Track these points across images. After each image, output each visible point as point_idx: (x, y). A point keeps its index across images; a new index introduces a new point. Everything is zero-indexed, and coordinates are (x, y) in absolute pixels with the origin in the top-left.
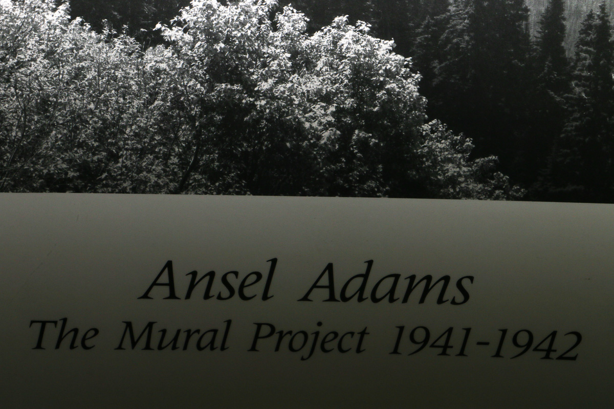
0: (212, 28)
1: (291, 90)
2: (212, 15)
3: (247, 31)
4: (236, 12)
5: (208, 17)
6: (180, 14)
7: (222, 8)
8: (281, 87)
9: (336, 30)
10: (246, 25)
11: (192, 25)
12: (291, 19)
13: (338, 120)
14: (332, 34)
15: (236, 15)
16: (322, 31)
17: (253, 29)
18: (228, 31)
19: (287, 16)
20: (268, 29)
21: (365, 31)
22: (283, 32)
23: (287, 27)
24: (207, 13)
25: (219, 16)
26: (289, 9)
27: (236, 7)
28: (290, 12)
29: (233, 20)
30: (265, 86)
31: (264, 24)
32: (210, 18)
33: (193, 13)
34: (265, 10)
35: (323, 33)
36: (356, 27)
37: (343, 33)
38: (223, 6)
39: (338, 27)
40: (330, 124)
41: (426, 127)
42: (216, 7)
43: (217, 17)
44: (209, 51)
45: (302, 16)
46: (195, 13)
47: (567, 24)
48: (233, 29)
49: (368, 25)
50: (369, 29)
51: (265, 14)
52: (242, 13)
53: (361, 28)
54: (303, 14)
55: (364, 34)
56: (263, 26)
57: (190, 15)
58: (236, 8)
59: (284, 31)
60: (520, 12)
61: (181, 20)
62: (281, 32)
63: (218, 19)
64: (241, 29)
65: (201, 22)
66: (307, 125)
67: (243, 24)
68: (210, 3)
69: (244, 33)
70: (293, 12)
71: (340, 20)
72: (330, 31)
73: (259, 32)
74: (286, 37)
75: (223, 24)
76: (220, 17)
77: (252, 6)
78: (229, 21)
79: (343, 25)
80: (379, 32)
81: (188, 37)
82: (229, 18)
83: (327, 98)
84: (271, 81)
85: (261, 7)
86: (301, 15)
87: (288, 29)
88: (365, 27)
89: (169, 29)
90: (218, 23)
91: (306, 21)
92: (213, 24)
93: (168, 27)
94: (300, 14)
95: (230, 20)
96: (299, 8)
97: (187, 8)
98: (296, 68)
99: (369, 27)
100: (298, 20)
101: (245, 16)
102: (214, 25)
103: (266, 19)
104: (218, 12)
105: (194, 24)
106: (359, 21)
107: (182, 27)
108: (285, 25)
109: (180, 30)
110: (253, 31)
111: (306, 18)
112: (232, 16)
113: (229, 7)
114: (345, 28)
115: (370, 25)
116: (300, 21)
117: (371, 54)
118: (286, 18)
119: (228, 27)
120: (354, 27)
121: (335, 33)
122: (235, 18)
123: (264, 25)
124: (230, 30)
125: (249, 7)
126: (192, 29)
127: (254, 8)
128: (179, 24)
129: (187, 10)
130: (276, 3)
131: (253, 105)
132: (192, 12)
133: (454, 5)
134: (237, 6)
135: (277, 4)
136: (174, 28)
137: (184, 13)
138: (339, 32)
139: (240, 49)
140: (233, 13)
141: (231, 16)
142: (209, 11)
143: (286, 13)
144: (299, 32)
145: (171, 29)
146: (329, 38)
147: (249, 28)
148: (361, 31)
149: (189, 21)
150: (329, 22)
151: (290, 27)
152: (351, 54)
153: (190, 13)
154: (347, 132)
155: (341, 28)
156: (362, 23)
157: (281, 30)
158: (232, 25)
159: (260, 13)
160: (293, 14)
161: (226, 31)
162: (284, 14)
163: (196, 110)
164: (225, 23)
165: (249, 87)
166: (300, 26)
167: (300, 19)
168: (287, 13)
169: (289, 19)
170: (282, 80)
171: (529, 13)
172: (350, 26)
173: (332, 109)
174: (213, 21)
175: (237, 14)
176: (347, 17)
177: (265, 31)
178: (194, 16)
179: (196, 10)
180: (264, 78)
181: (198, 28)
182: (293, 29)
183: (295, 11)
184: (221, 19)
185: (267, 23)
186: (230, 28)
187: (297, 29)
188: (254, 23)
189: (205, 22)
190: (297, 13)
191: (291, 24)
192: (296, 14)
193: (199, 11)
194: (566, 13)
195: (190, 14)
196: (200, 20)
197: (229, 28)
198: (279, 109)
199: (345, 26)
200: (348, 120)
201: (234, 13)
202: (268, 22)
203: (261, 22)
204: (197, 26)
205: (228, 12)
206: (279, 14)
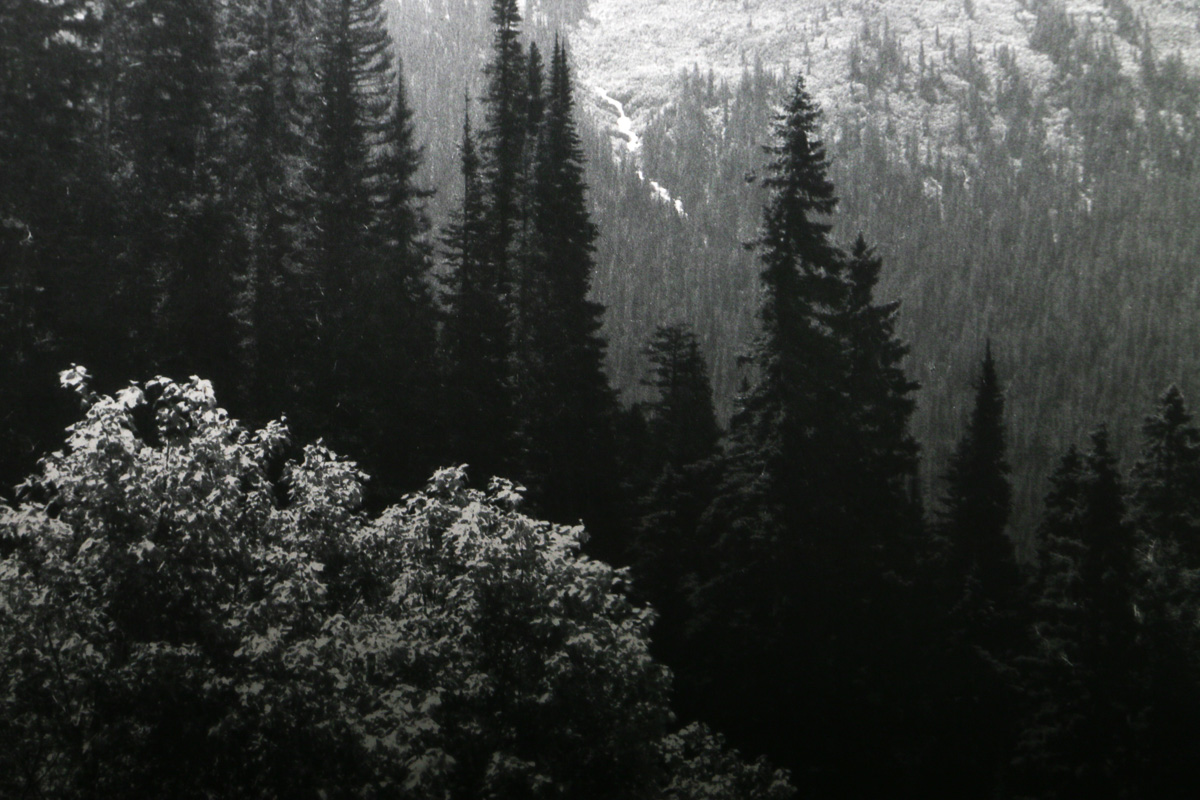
0: (123, 503)
1: (327, 653)
2: (123, 471)
3: (213, 509)
4: (184, 461)
5: (112, 477)
6: (40, 470)
7: (146, 451)
8: (301, 649)
9: (437, 502)
10: (209, 493)
11: (70, 496)
12: (325, 475)
13: (449, 727)
14: (428, 511)
15: (182, 468)
16: (403, 504)
17: (226, 503)
18: (164, 510)
19: (313, 469)
20: (265, 502)
21: (510, 502)
22: (303, 510)
23: (315, 496)
24: (108, 466)
25: (140, 471)
26: (319, 452)
27: (181, 448)
28: (320, 458)
29: (175, 481)
30: (260, 645)
31: (256, 489)
32: (117, 478)
33: (73, 466)
34: (256, 456)
35: (404, 510)
36: (489, 493)
37: (456, 509)
38: (150, 449)
39: (443, 494)
40: (427, 737)
41: (673, 741)
42: (131, 450)
43: (134, 474)
44: (116, 561)
45: (352, 468)
46: (79, 465)
47: (1016, 481)
48: (177, 504)
49: (518, 489)
50: (521, 497)
51: (256, 465)
52: (199, 464)
53: (501, 495)
54: (353, 464)
55: (508, 510)
56: (252, 494)
57: (66, 473)
58: (182, 453)
59: (308, 506)
60: (895, 453)
61: (43, 484)
62: (298, 510)
63: (136, 479)
64: (196, 503)
65: (93, 488)
66: (370, 742)
67: (202, 491)
68: (116, 441)
69: (204, 513)
70: (327, 458)
71: (446, 476)
72: (422, 503)
73: (244, 511)
74: (311, 522)
75: (151, 491)
76: (143, 476)
77: (223, 447)
78: (165, 484)
79: (456, 488)
80: (546, 505)
81: (59, 527)
82: (165, 478)
83: (418, 673)
84: (274, 633)
85: (247, 449)
86: (348, 466)
87: (316, 502)
88: (510, 493)
89: (10, 510)
90: (138, 489)
91: (360, 480)
92: (125, 493)
93: (8, 504)
94: (346, 463)
95: (169, 483)
96: (344, 451)
97: (58, 454)
98: (338, 599)
99: (520, 493)
100: (342, 479)
101: (207, 471)
102: (127, 496)
103: (261, 478)
104: (137, 464)
105: (76, 493)
106: (496, 479)
107: (45, 502)
108: (308, 492)
109: (39, 510)
110: (227, 507)
111: (361, 474)
112: (173, 473)
113: (165, 450)
114: (461, 496)
115: (523, 489)
116: (346, 481)
117: (529, 560)
118: (311, 474)
119: (163, 500)
120: (483, 494)
121: (436, 510)
122: (182, 476)
123: (256, 493)
124: (169, 506)
125: (216, 447)
126: (71, 505)
127: (229, 451)
128: (37, 494)
129: (56, 461)
130: (284, 437)
131: (229, 696)
132: (69, 465)
133: (731, 437)
134: (186, 446)
135: (288, 440)
136: (23, 506)
137: (50, 466)
138: (445, 507)
139: (197, 553)
140: (175, 463)
141: (169, 473)
142: (114, 461)
143: (309, 462)
144: (343, 509)
145: (17, 509)
146: (419, 520)
147: (218, 501)
148: (501, 503)
149: (62, 487)
150: (420, 482)
151: (322, 497)
152: (477, 561)
153: (64, 467)
154: (472, 757)
155: (450, 496)
156: (502, 484)
157: (299, 503)
158: (173, 493)
159: (245, 461)
160: (327, 464)
161: (159, 510)
162: (304, 464)
163: (82, 713)
164: (154, 489)
165: (220, 650)
166: (348, 493)
167: (346, 475)
168: (313, 461)
169: (318, 474)
170: (304, 629)
171: (919, 454)
172: (473, 491)
173: (433, 700)
174: (124, 485)
175: (186, 466)
176: (465, 469)
177: (257, 507)
178: (76, 474)
179: (81, 458)
180: (258, 625)
181: (87, 505)
182: (330, 502)
183: (333, 456)
184: (146, 481)
185: (263, 487)
186: (169, 501)
187: (340, 502)
188: (229, 487)
189: (105, 487)
190: (338, 460)
191: (323, 489)
192: (336, 464)
193: (88, 461)
194: (1010, 454)
195: (64, 470)
196: (91, 483)
197: (165, 503)
198: (296, 701)
199: (459, 490)
200: (474, 727)
201: (179, 465)
202: (264, 483)
203: (246, 483)
204: (84, 499)
205: (162, 462)
206: (292, 464)
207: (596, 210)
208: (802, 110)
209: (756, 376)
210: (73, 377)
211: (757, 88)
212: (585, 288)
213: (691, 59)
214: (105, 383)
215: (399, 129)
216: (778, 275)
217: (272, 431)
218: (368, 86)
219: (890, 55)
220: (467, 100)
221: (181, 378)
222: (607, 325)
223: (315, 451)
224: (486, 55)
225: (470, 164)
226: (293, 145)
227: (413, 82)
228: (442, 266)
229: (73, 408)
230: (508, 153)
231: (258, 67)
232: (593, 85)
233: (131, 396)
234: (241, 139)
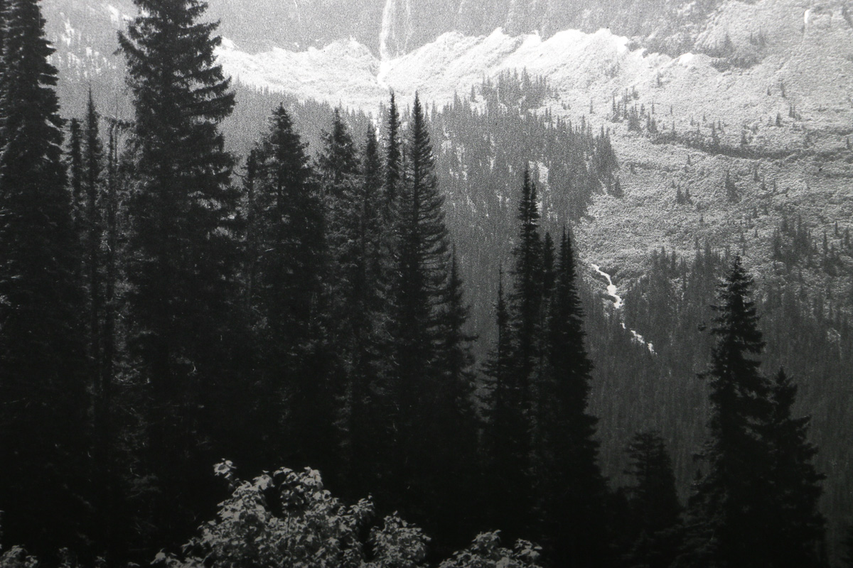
0: (257, 558)
2: (257, 534)
3: (320, 562)
4: (300, 528)
5: (249, 538)
6: (200, 534)
7: (274, 521)
9: (479, 557)
10: (317, 550)
11: (220, 552)
12: (399, 538)
14: (472, 563)
15: (298, 533)
16: (454, 558)
17: (329, 557)
18: (286, 562)
19: (390, 533)
20: (356, 557)
21: (530, 557)
22: (383, 562)
23: (392, 552)
24: (247, 531)
25: (269, 535)
26: (395, 521)
27: (298, 518)
28: (396, 525)
29: (294, 542)
31: (350, 547)
32: (253, 540)
33: (223, 531)
34: (351, 524)
35: (455, 563)
36: (515, 551)
37: (492, 562)
38: (277, 519)
39: (483, 552)
42: (263, 519)
43: (265, 537)
45: (418, 533)
46: (227, 530)
48: (295, 558)
49: (536, 548)
50: (538, 554)
51: (351, 530)
52: (310, 530)
53: (524, 552)
54: (419, 530)
55: (529, 563)
56: (347, 551)
57: (217, 536)
58: (298, 522)
59: (387, 560)
60: (808, 525)
61: (202, 544)
62: (380, 562)
63: (267, 540)
64: (308, 558)
65: (236, 547)
67: (312, 548)
68: (253, 513)
69: (313, 564)
70: (400, 525)
71: (485, 539)
72: (467, 558)
73: (342, 563)
75: (276, 549)
76: (272, 538)
77: (327, 517)
78: (287, 543)
79: (492, 547)
80: (556, 559)
82: (287, 539)
85: (344, 519)
86: (415, 531)
87: (393, 557)
88: (530, 551)
89: (178, 562)
90: (268, 548)
91: (424, 541)
92: (259, 550)
93: (177, 558)
94: (414, 529)
95: (289, 543)
96: (412, 520)
97: (212, 523)
99: (538, 550)
100: (411, 540)
101: (316, 534)
102: (260, 552)
103: (354, 540)
104: (267, 530)
105: (225, 550)
106: (520, 540)
107: (202, 557)
108: (387, 550)
109: (199, 562)
110: (330, 560)
111: (424, 537)
112: (293, 536)
113: (287, 520)
114: (496, 553)
115: (539, 548)
116: (414, 542)
118: (389, 537)
119: (285, 555)
120: (511, 551)
121: (477, 562)
122: (298, 538)
123: (351, 550)
124: (290, 559)
125: (323, 517)
126: (221, 559)
127: (331, 520)
128: (197, 551)
129: (211, 527)
130: (370, 510)
132: (220, 530)
133: (689, 512)
134: (302, 517)
135: (374, 513)
136: (188, 559)
137: (206, 531)
138: (484, 560)
140: (294, 529)
141: (289, 536)
142: (251, 527)
143: (388, 528)
144: (412, 562)
145: (183, 562)
147: (323, 556)
148: (524, 558)
149: (215, 546)
150: (466, 543)
151: (397, 553)
153: (216, 532)
155: (488, 553)
156: (525, 544)
157: (381, 557)
158: (292, 550)
159: (343, 528)
160: (401, 529)
161: (282, 562)
162: (385, 530)
164: (279, 547)
166: (415, 550)
167: (414, 537)
168: (391, 527)
169: (394, 537)
171: (825, 526)
172: (504, 549)
174: (258, 545)
175: (301, 531)
176: (498, 534)
177: (351, 560)
178: (224, 536)
179: (228, 525)
181: (232, 559)
182: (402, 557)
183: (405, 524)
184: (273, 542)
185: (356, 546)
186: (289, 556)
187: (409, 556)
188: (332, 546)
189: (245, 546)
190: (408, 527)
191: (397, 547)
192: (406, 530)
193: (233, 528)
195: (216, 534)
196: (235, 543)
197: (286, 557)
199: (494, 548)
201: (297, 530)
202: (356, 543)
203: (343, 543)
204: (230, 554)
205: (284, 528)
206: (376, 529)
207: (592, 350)
208: (739, 280)
209: (707, 469)
210: (224, 468)
211: (707, 264)
212: (584, 405)
213: (659, 244)
214: (245, 472)
215: (452, 294)
216: (722, 396)
217: (362, 506)
218: (431, 264)
219: (802, 241)
220: (501, 273)
221: (298, 469)
222: (599, 432)
223: (393, 521)
224: (513, 242)
225: (502, 318)
226: (378, 305)
227: (462, 260)
228: (482, 389)
229: (223, 490)
230: (529, 310)
231: (354, 251)
232: (591, 262)
233: (263, 481)
234: (342, 301)
